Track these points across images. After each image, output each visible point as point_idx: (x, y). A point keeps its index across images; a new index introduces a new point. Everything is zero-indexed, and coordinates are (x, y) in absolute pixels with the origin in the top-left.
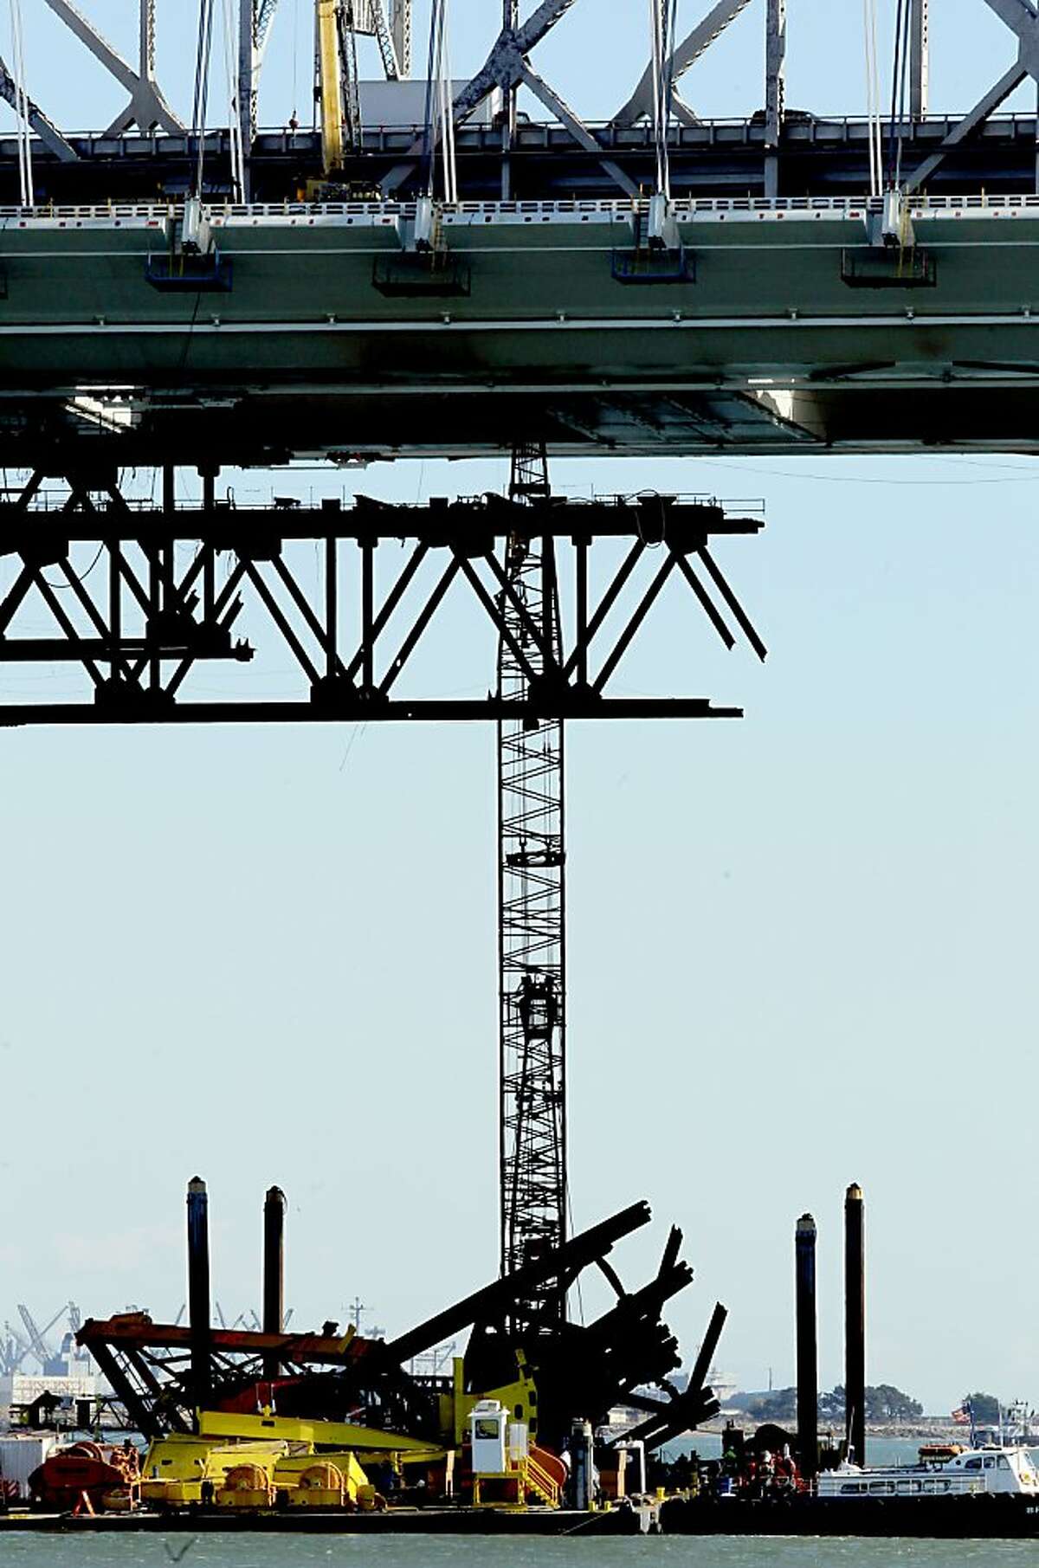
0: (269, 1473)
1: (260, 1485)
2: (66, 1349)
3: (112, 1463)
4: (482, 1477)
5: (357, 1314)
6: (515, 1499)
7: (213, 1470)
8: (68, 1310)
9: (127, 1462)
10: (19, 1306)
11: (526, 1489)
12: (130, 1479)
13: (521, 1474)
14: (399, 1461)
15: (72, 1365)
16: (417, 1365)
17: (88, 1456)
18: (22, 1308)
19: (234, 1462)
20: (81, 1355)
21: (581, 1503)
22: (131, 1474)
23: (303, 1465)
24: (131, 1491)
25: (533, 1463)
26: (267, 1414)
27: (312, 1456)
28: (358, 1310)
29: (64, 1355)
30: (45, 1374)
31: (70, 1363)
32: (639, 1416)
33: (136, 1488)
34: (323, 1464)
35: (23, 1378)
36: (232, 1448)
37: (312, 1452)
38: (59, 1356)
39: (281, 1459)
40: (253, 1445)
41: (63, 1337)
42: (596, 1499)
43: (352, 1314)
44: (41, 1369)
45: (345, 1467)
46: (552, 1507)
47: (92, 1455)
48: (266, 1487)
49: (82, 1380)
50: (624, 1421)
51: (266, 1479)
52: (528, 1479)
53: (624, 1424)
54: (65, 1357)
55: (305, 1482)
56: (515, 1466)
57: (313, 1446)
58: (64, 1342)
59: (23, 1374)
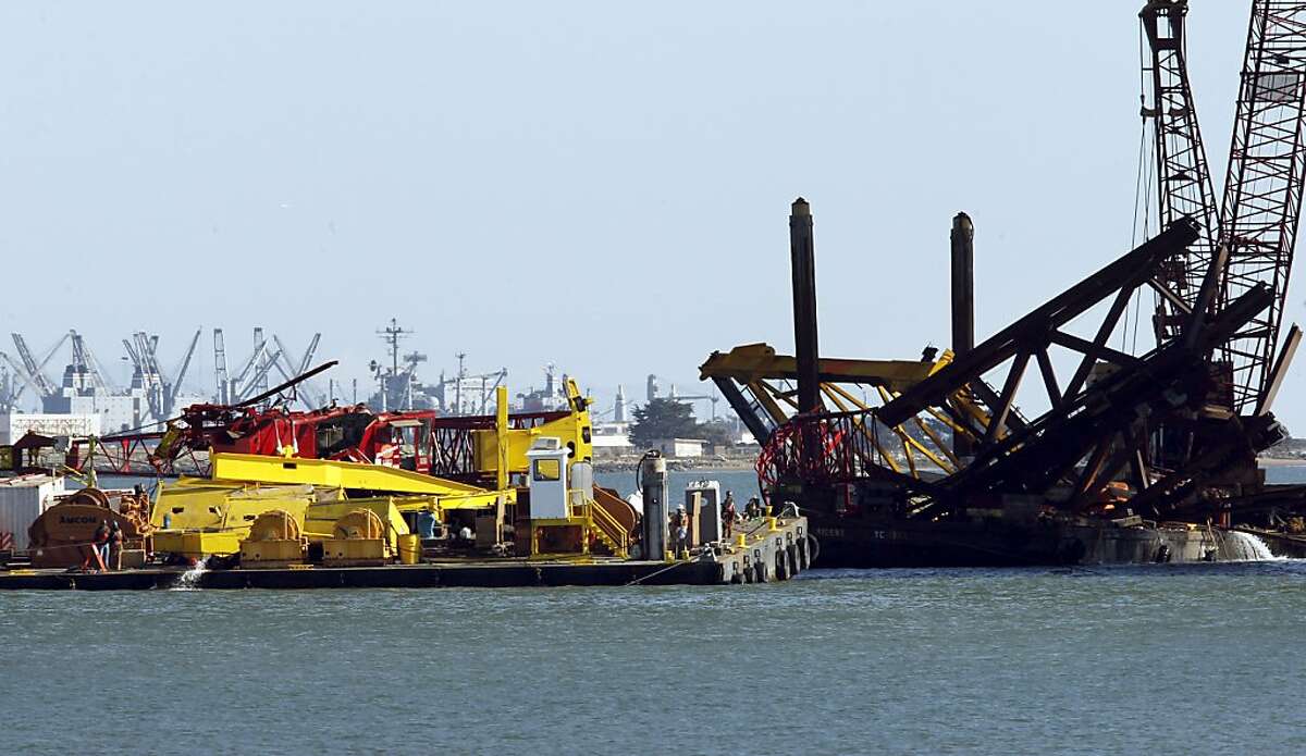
0: (300, 522)
1: (290, 534)
2: (68, 383)
3: (121, 511)
4: (540, 524)
5: (394, 337)
6: (579, 549)
7: (233, 519)
8: (70, 338)
9: (138, 510)
10: (14, 335)
11: (590, 536)
12: (141, 529)
13: (586, 520)
14: (439, 508)
15: (76, 401)
16: (463, 395)
17: (94, 503)
18: (17, 338)
19: (258, 509)
20: (85, 389)
21: (654, 551)
22: (143, 524)
23: (337, 512)
24: (143, 543)
25: (598, 507)
26: (289, 456)
27: (341, 502)
28: (395, 333)
29: (65, 389)
30: (45, 412)
31: (73, 398)
32: (716, 448)
33: (148, 539)
34: (361, 510)
35: (20, 416)
36: (252, 494)
37: (341, 498)
38: (60, 390)
39: (310, 506)
40: (275, 490)
41: (64, 370)
42: (672, 548)
43: (388, 338)
44: (41, 405)
45: (384, 513)
46: (622, 559)
47: (99, 503)
48: (297, 538)
49: (88, 417)
50: (700, 454)
51: (296, 529)
52: (594, 525)
53: (698, 458)
54: (67, 392)
55: (342, 531)
56: (577, 510)
57: (342, 491)
58: (65, 375)
59: (21, 412)
